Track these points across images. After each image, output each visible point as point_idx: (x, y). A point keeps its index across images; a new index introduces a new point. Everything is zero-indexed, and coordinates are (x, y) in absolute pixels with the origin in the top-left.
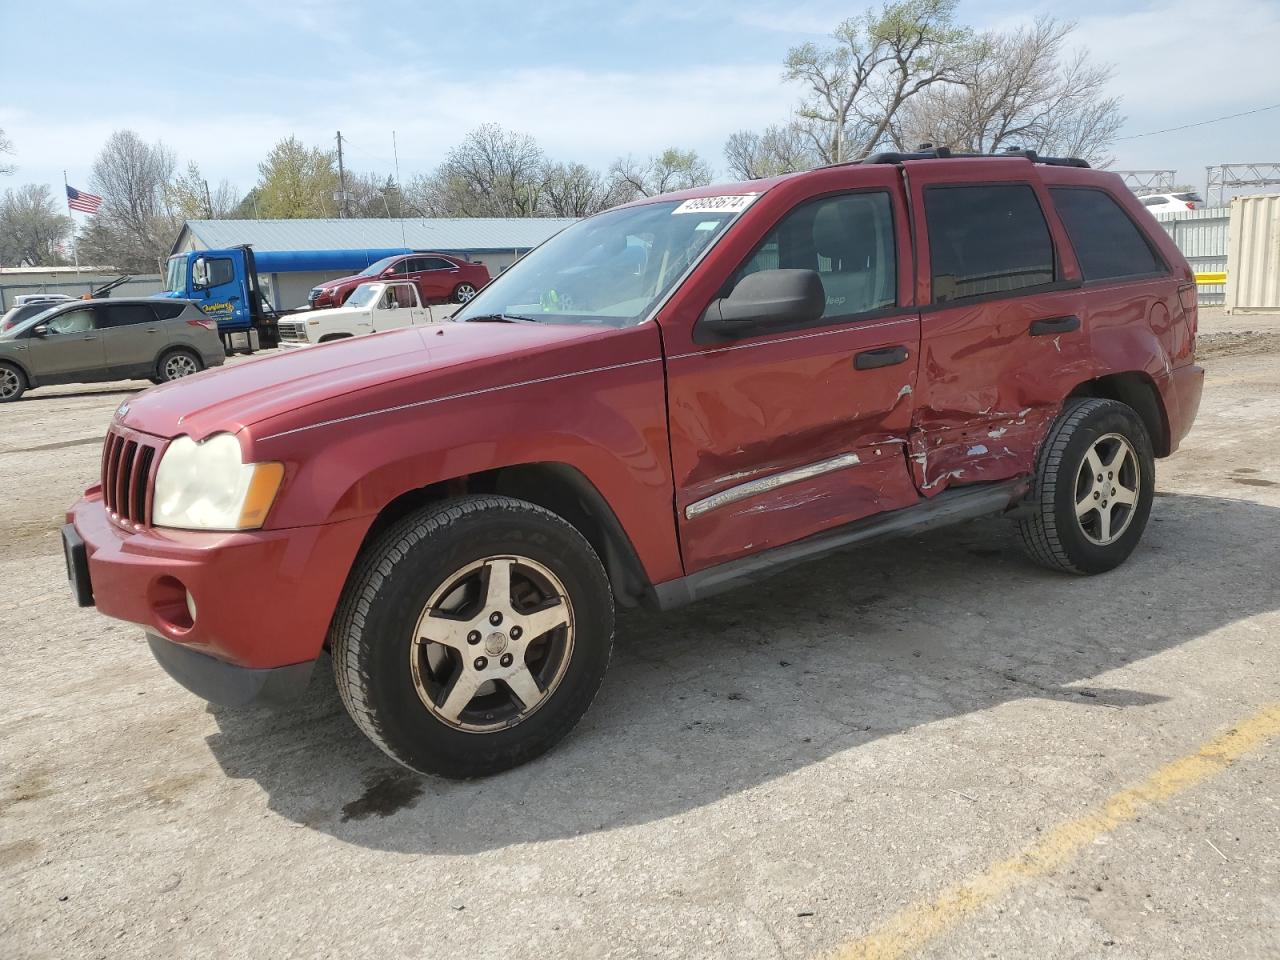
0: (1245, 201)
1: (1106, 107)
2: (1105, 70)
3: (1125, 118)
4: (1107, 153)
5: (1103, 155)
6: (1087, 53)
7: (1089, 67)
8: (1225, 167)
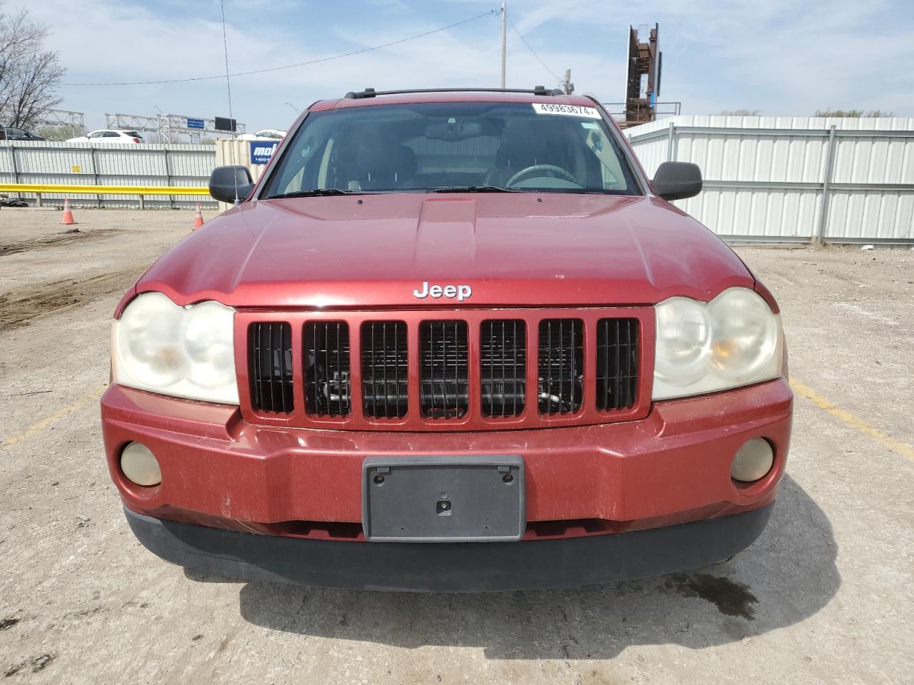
0: (224, 141)
1: (47, 58)
2: (43, 28)
3: (65, 69)
4: (56, 94)
5: (53, 94)
6: (27, 13)
7: (29, 24)
8: (118, 115)
